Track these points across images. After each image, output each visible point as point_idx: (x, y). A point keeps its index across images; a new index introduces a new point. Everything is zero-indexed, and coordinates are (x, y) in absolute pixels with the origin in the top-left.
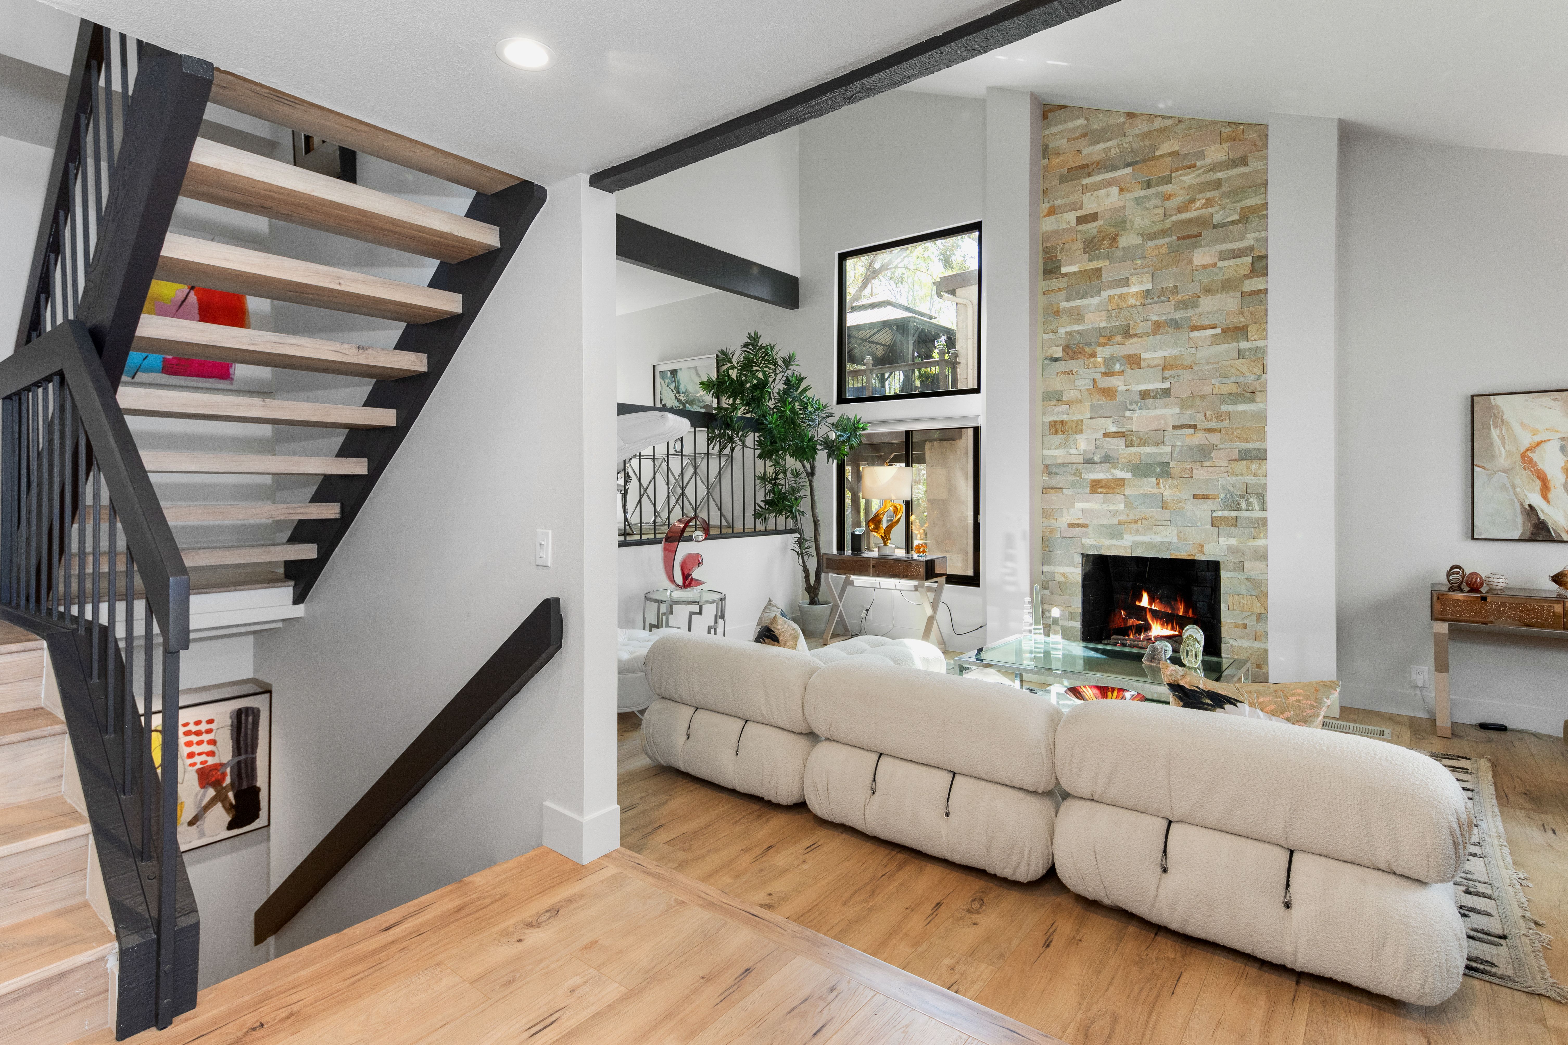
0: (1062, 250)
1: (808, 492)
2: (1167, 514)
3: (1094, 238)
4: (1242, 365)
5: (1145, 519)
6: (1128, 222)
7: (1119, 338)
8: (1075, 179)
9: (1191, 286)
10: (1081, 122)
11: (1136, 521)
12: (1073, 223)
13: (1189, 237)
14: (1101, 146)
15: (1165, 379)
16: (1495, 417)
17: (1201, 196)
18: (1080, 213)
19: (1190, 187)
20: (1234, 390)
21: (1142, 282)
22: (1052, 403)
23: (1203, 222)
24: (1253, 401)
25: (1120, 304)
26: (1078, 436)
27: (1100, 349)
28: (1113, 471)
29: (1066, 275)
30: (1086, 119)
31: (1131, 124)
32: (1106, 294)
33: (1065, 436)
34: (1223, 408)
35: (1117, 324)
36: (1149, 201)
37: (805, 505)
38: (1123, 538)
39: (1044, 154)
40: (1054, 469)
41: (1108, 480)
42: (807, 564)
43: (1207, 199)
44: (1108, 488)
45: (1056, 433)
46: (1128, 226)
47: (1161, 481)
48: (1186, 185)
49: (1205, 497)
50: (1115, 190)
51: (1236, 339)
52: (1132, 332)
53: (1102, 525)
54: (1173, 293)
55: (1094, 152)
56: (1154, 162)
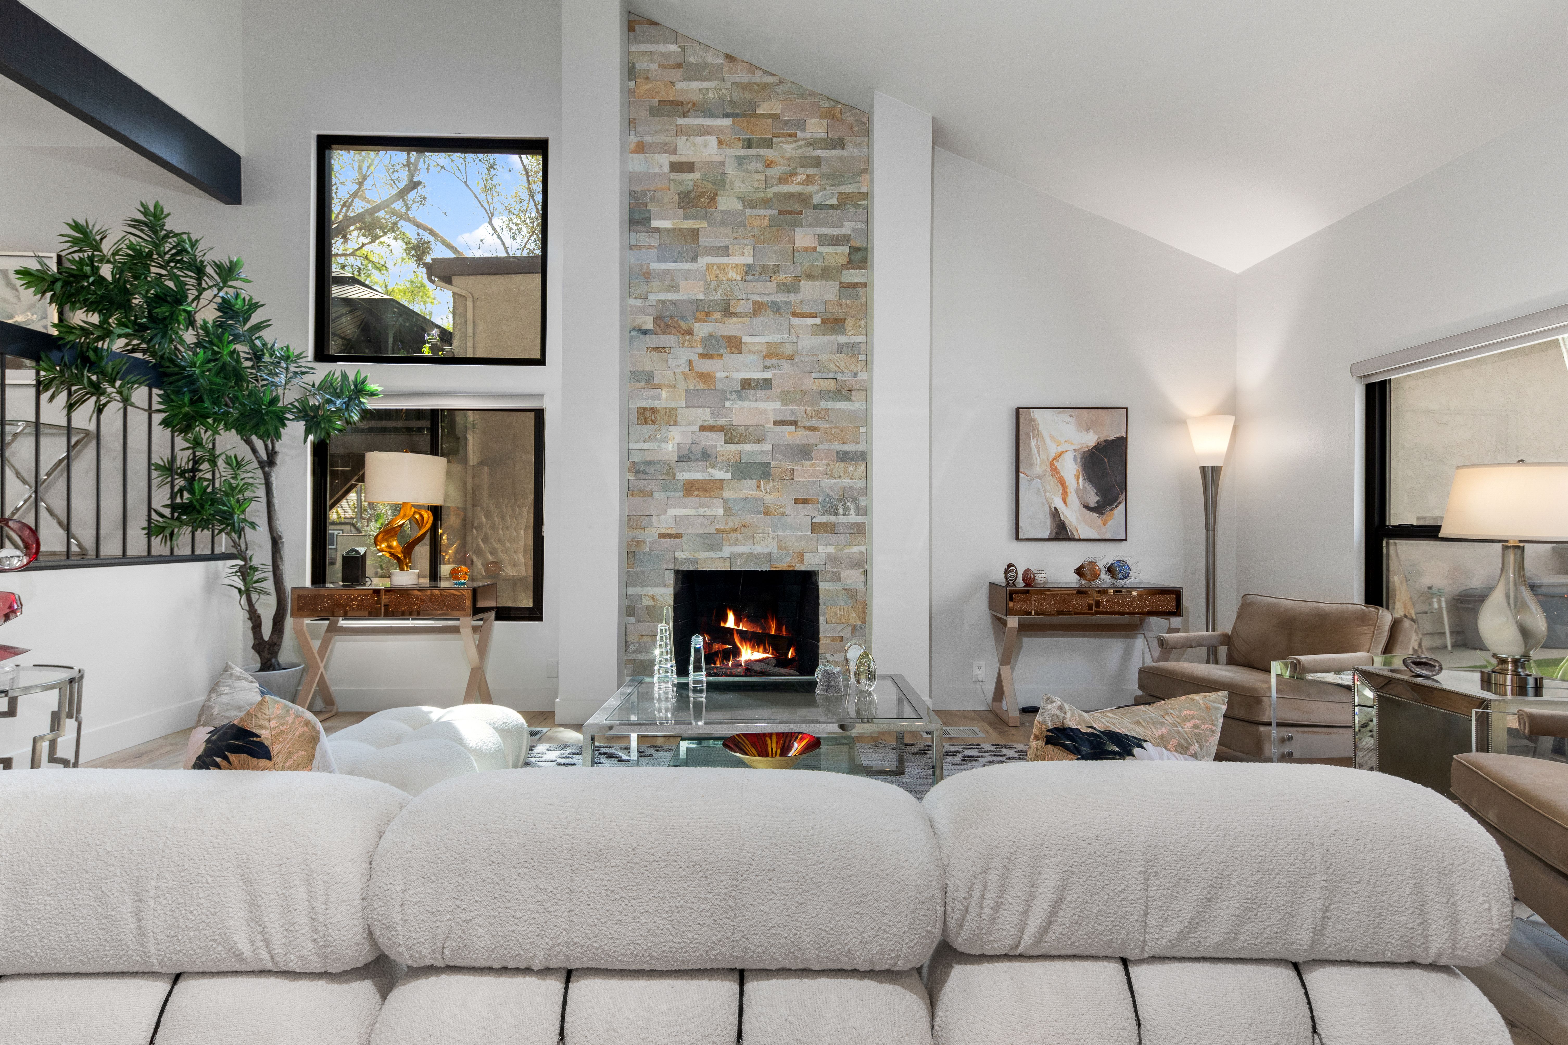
0: (653, 198)
1: (261, 492)
2: (767, 520)
3: (689, 192)
4: (842, 360)
5: (745, 526)
6: (728, 182)
7: (717, 315)
8: (668, 116)
9: (792, 268)
10: (673, 48)
11: (735, 530)
12: (666, 169)
13: (790, 212)
14: (696, 85)
15: (767, 367)
16: (1034, 429)
17: (802, 170)
18: (674, 158)
19: (791, 158)
20: (832, 386)
21: (743, 254)
22: (640, 385)
23: (804, 199)
24: (849, 399)
25: (720, 275)
26: (672, 428)
27: (696, 325)
28: (711, 470)
29: (657, 230)
30: (680, 46)
31: (730, 69)
32: (703, 261)
33: (656, 426)
34: (823, 405)
35: (716, 298)
36: (750, 163)
37: (256, 511)
38: (721, 550)
39: (630, 74)
40: (643, 468)
41: (704, 482)
42: (256, 606)
43: (808, 176)
44: (705, 491)
45: (645, 422)
46: (727, 187)
47: (762, 483)
48: (787, 155)
49: (805, 501)
50: (713, 141)
51: (834, 332)
52: (732, 310)
53: (699, 536)
54: (774, 273)
55: (691, 89)
56: (755, 119)
